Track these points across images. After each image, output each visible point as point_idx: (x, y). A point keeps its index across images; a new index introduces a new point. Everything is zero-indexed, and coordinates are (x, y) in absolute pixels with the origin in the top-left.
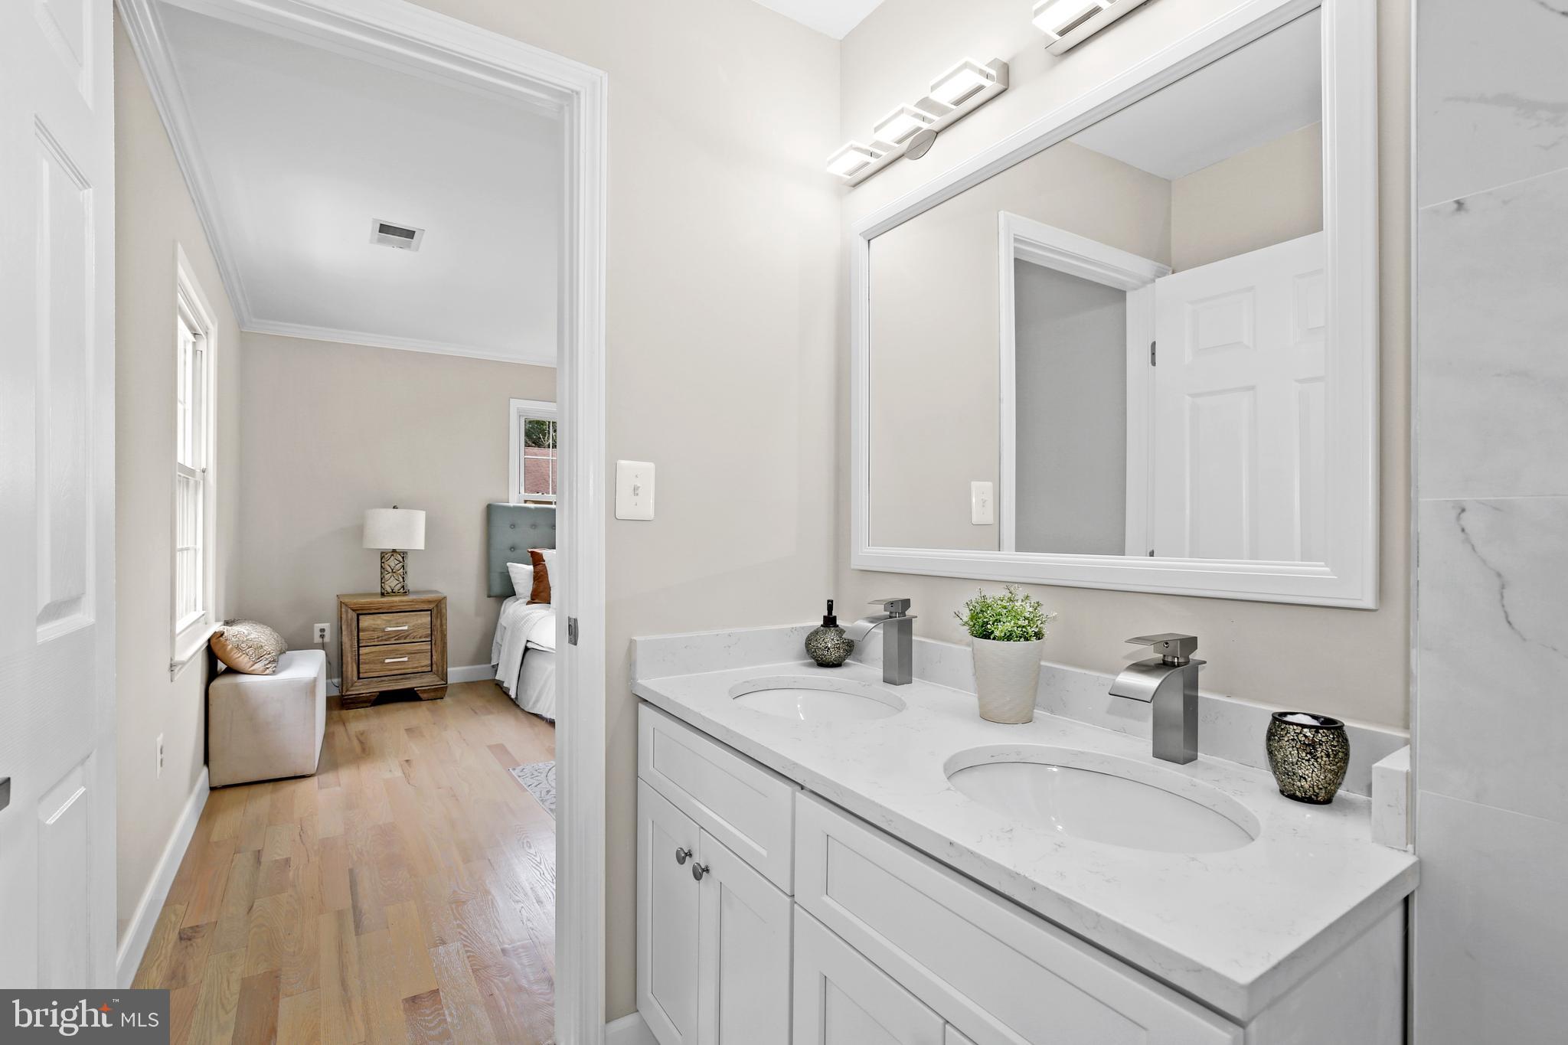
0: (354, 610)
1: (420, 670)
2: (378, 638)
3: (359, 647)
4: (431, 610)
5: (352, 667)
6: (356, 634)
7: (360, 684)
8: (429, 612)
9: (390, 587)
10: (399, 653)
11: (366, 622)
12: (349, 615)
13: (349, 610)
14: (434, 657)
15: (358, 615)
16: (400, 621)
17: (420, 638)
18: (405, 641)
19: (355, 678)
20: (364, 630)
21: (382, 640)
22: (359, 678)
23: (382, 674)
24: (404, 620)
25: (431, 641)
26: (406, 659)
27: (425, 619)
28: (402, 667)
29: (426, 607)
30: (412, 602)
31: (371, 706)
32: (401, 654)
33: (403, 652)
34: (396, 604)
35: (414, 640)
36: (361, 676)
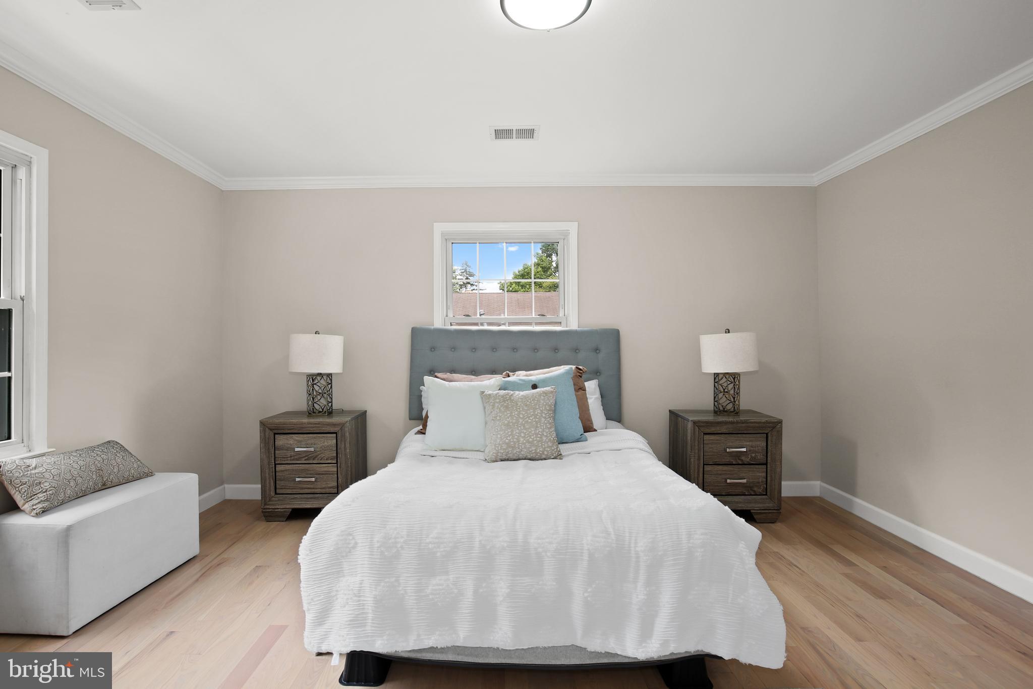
0: (271, 430)
1: (328, 490)
2: (290, 457)
3: (275, 464)
4: (336, 433)
5: (270, 483)
6: (273, 452)
7: (277, 499)
8: (335, 435)
10: (310, 472)
11: (281, 441)
12: (267, 434)
13: (267, 429)
14: (340, 480)
15: (275, 434)
16: (309, 442)
17: (327, 459)
18: (314, 462)
19: (273, 493)
20: (279, 449)
21: (294, 460)
22: (276, 493)
23: (295, 491)
24: (313, 441)
25: (337, 463)
26: (313, 479)
27: (331, 441)
28: (312, 486)
29: (332, 429)
30: (319, 424)
31: (286, 521)
32: (311, 474)
33: (312, 472)
34: (305, 426)
35: (321, 462)
36: (278, 491)
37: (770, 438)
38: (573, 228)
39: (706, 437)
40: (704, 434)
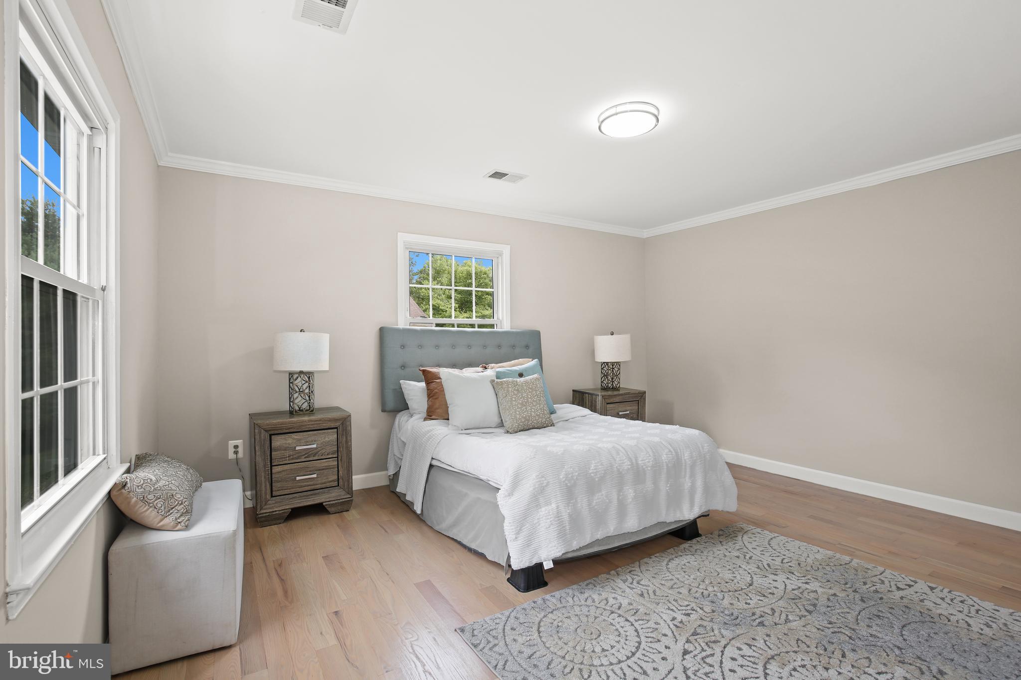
0: (266, 431)
1: (328, 485)
2: (289, 457)
3: (271, 466)
4: (337, 428)
5: (265, 486)
6: (269, 454)
7: (273, 502)
8: (336, 430)
9: (298, 406)
10: (309, 469)
11: (278, 441)
12: (262, 435)
13: (262, 431)
14: (340, 472)
15: (271, 435)
16: (310, 439)
17: (328, 455)
18: (315, 458)
19: (268, 496)
20: (277, 450)
21: (293, 459)
22: (272, 496)
23: (293, 491)
24: (313, 438)
25: (338, 457)
26: (315, 476)
27: (331, 436)
28: (312, 483)
29: (333, 425)
30: (320, 420)
31: (283, 523)
32: (310, 471)
33: (312, 469)
34: (306, 424)
35: (322, 457)
36: (274, 494)
37: (640, 403)
38: (506, 250)
39: (609, 406)
40: (607, 404)
